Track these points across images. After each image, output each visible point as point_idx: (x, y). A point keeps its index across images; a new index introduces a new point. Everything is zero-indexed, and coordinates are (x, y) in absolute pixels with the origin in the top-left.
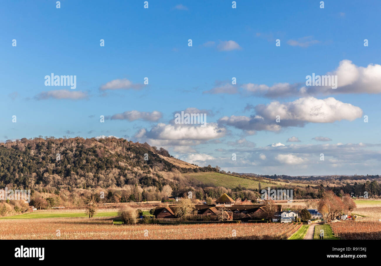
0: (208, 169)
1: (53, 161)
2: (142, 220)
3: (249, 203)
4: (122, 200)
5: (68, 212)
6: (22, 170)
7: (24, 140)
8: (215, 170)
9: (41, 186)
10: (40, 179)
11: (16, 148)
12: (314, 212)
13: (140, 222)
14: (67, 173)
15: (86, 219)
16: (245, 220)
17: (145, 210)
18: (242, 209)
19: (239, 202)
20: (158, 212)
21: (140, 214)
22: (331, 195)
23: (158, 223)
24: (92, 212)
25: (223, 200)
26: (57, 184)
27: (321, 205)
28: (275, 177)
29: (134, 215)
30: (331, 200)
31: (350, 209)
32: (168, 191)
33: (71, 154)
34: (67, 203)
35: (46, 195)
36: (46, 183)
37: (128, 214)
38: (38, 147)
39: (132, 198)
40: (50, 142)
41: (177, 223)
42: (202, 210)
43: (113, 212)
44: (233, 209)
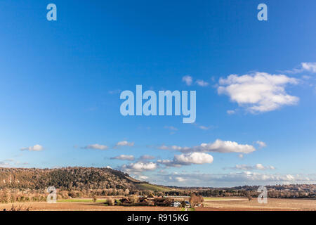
0: (145, 182)
1: (81, 177)
2: (116, 204)
3: (160, 197)
4: (108, 195)
5: (85, 199)
6: (67, 180)
7: (69, 168)
8: (147, 183)
9: (74, 188)
10: (74, 184)
11: (66, 170)
12: (187, 202)
13: (115, 205)
14: (86, 182)
15: (93, 203)
16: (159, 205)
17: (118, 200)
18: (158, 200)
19: (156, 197)
20: (123, 200)
21: (116, 201)
22: (194, 195)
23: (123, 205)
24: (95, 199)
25: (150, 196)
26: (81, 187)
27: (190, 199)
28: (171, 187)
29: (113, 202)
30: (195, 198)
31: (202, 201)
32: (127, 191)
33: (88, 174)
34: (85, 195)
35: (76, 192)
36: (77, 186)
37: (111, 201)
38: (75, 171)
39: (112, 194)
40: (80, 169)
41: (130, 206)
42: (142, 200)
43: (104, 200)
44: (154, 200)
